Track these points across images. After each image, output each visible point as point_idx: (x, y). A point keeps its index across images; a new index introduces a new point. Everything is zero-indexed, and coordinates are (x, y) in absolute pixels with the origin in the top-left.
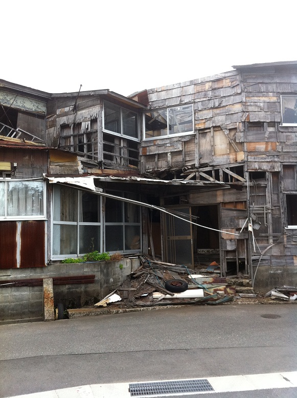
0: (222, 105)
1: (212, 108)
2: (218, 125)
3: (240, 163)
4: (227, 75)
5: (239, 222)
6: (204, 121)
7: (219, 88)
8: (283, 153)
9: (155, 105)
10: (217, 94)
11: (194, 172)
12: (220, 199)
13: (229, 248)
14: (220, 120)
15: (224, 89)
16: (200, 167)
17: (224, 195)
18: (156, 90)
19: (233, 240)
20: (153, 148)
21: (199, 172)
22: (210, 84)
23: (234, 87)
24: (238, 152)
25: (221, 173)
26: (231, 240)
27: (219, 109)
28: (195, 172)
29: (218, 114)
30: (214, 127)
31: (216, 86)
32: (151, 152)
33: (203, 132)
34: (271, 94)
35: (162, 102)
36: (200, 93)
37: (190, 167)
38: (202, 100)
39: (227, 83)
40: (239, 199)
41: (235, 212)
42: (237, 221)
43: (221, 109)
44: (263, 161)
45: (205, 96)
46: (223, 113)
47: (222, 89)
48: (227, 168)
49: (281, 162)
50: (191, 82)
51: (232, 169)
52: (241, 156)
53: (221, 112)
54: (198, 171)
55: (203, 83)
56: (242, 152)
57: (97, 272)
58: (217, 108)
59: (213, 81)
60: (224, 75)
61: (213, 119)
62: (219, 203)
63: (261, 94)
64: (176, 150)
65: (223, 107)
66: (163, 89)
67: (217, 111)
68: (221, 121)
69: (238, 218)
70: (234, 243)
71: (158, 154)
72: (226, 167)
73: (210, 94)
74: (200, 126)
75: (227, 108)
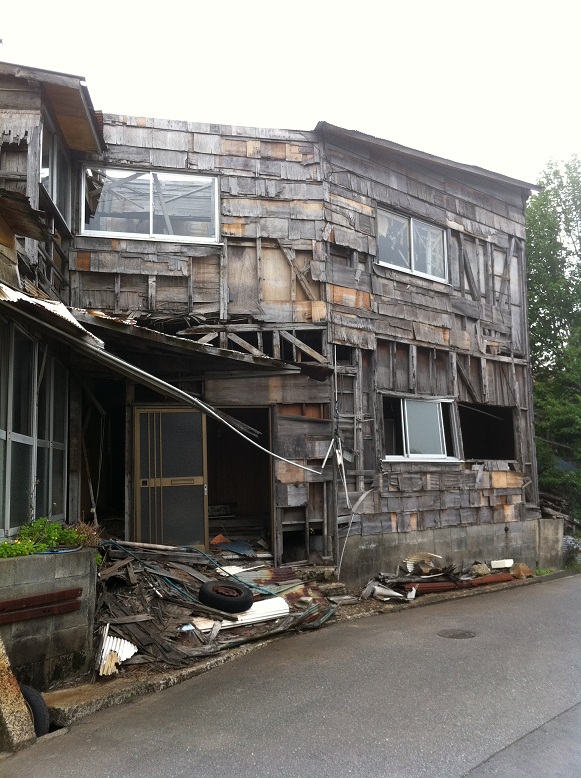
0: (282, 197)
1: (261, 198)
2: (274, 236)
3: (316, 324)
4: (293, 136)
5: (313, 446)
6: (242, 221)
7: (276, 159)
8: (379, 317)
9: (120, 156)
10: (273, 170)
11: (216, 330)
12: (275, 396)
13: (292, 502)
14: (277, 227)
15: (287, 164)
16: (229, 322)
17: (284, 386)
18: (121, 119)
19: (301, 485)
20: (107, 258)
21: (227, 332)
22: (258, 144)
23: (308, 165)
24: (313, 300)
25: (276, 341)
26: (296, 485)
27: (275, 203)
28: (219, 331)
29: (273, 213)
30: (264, 239)
31: (270, 153)
32: (104, 266)
33: (237, 244)
34: (364, 198)
35: (138, 153)
36: (235, 158)
37: (204, 319)
38: (238, 173)
39: (292, 152)
40: (315, 398)
41: (306, 426)
42: (309, 445)
43: (280, 204)
44: (353, 325)
45: (246, 167)
46: (282, 213)
47: (282, 164)
48: (290, 332)
49: (377, 334)
50: (213, 127)
51: (300, 334)
52: (320, 311)
53: (281, 210)
54: (225, 330)
55: (241, 138)
56: (322, 303)
57: (84, 577)
58: (271, 200)
59: (264, 141)
60: (287, 135)
61: (262, 221)
62: (272, 406)
63: (350, 194)
64: (171, 274)
65: (285, 200)
66: (141, 123)
67: (272, 207)
68: (280, 230)
69: (312, 438)
70: (302, 491)
71: (123, 275)
72: (289, 329)
73: (258, 166)
74: (233, 231)
75: (292, 204)
